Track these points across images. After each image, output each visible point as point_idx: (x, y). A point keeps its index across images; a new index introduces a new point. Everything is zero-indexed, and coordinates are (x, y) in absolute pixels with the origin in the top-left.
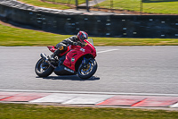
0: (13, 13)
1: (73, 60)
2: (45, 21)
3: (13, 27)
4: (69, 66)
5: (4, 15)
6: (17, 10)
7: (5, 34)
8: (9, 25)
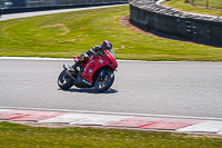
0: (156, 20)
1: (91, 71)
2: (195, 30)
3: (156, 37)
4: (86, 77)
5: (145, 23)
6: (161, 16)
7: (147, 45)
8: (151, 35)
